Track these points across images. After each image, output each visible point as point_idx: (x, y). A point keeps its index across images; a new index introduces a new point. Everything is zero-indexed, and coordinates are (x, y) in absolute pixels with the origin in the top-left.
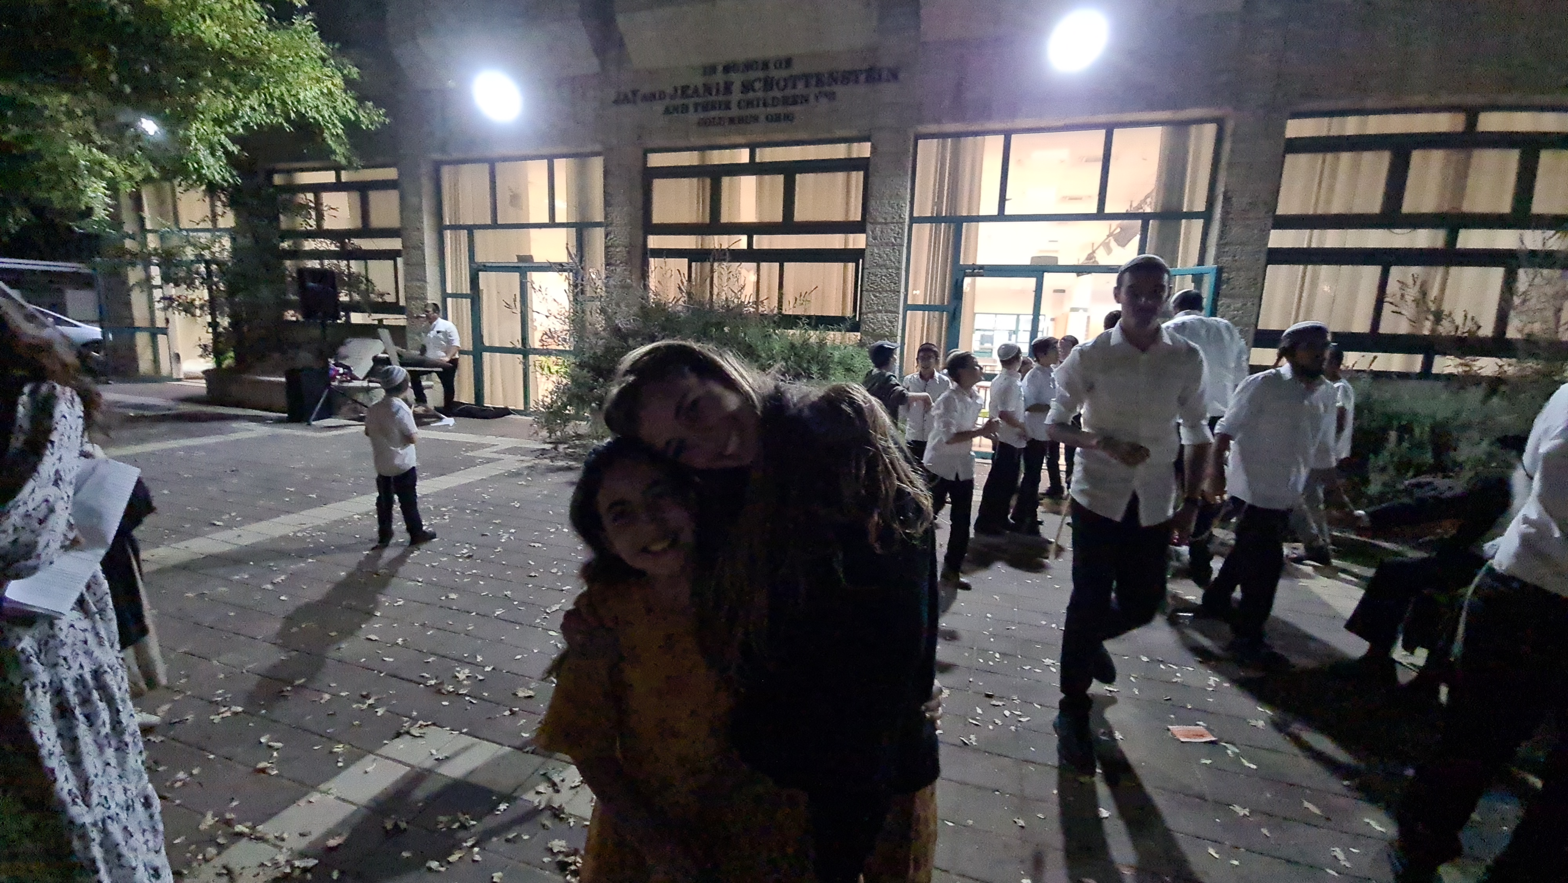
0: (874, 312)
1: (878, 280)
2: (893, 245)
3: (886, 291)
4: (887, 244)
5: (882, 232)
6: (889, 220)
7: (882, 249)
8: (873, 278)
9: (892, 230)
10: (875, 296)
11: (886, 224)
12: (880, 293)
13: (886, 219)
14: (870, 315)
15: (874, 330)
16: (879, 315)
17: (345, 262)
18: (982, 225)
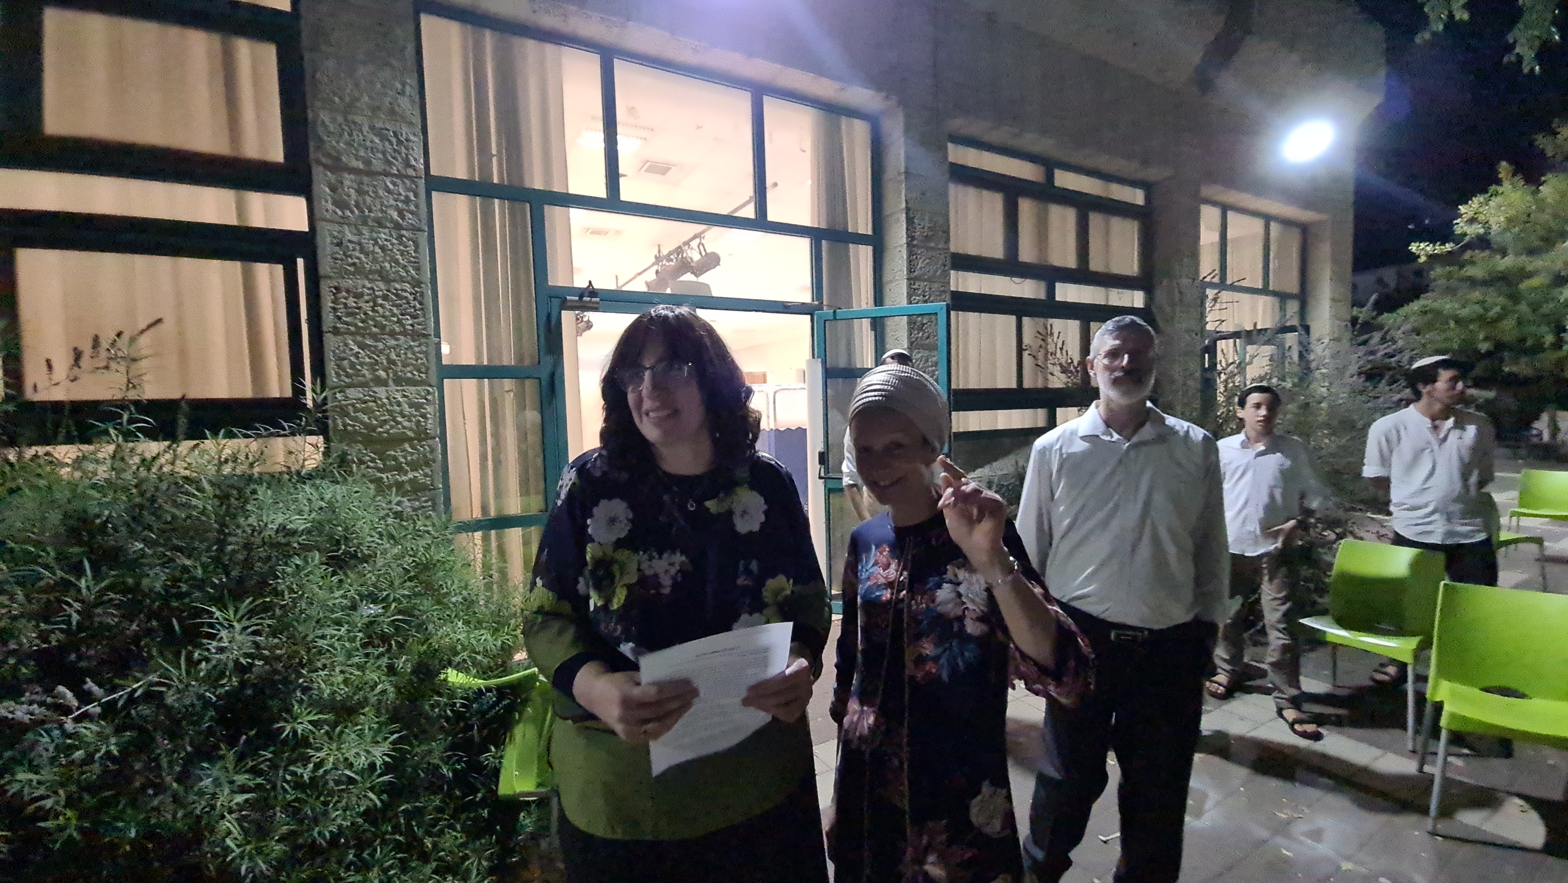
0: (363, 385)
1: (367, 307)
2: (398, 227)
3: (393, 334)
4: (381, 225)
5: (360, 192)
6: (378, 165)
7: (365, 231)
8: (351, 302)
9: (389, 191)
10: (362, 346)
11: (371, 174)
12: (374, 337)
13: (368, 162)
14: (352, 393)
15: (374, 429)
16: (381, 392)
18: (577, 215)
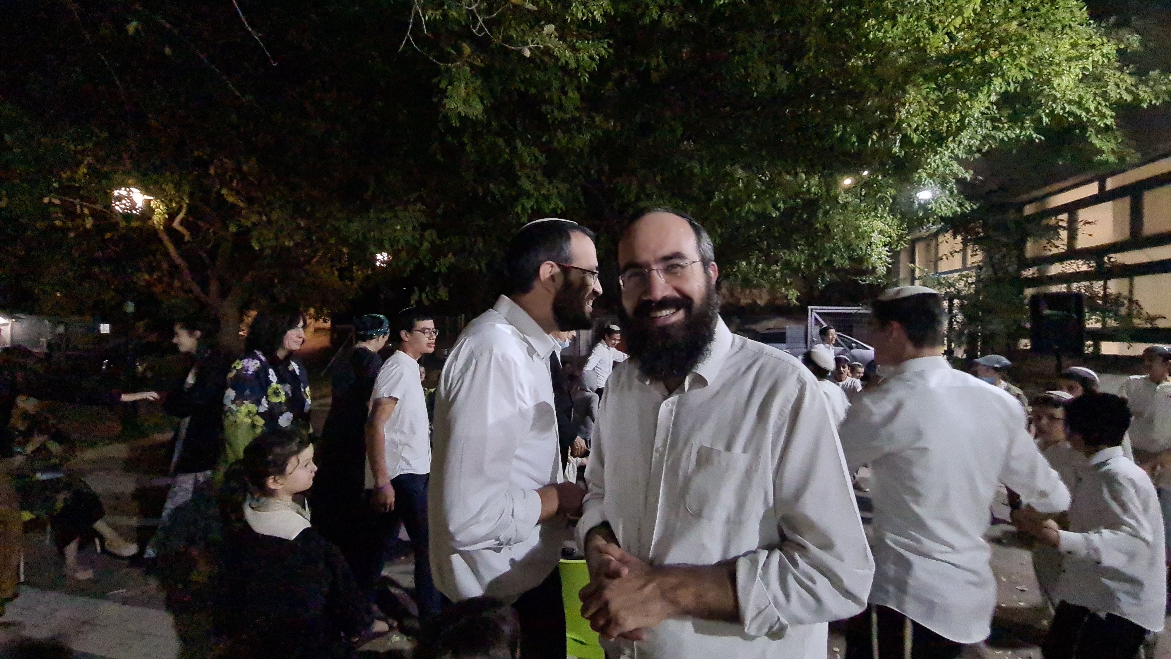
17: (1102, 283)
